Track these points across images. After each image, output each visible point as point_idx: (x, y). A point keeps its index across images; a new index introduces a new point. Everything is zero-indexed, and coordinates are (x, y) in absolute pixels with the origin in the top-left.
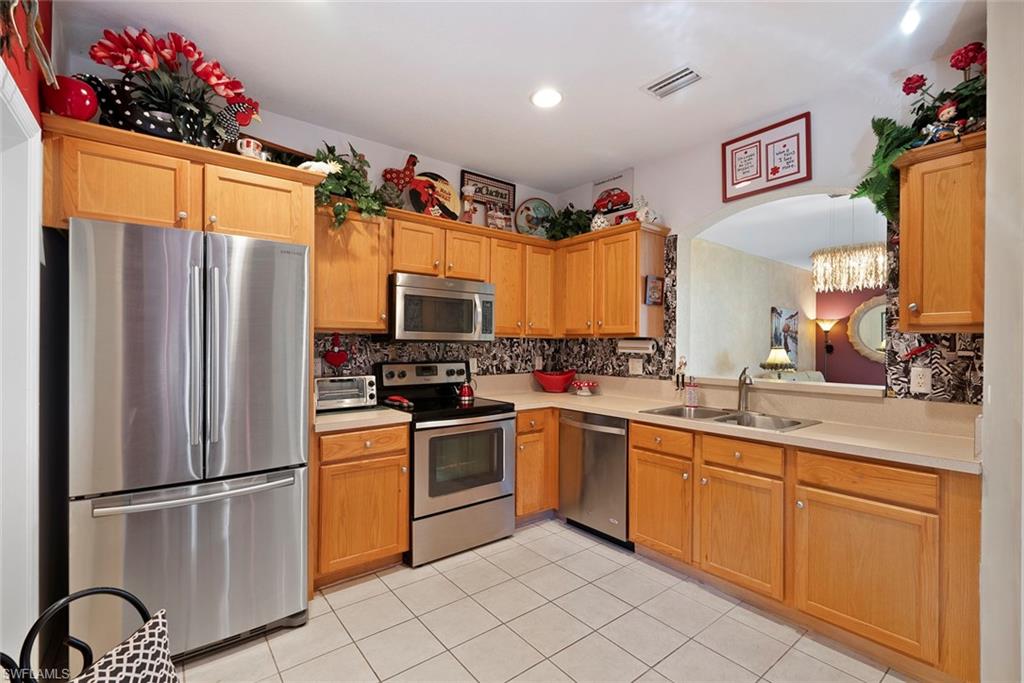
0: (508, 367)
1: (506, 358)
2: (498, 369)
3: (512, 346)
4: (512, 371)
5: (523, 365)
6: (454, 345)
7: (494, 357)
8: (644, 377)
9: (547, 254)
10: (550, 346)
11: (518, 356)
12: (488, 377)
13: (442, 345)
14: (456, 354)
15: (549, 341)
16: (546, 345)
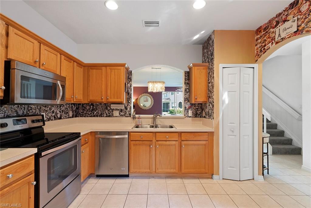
0: (59, 116)
1: (58, 112)
2: (55, 118)
3: (60, 107)
4: (60, 118)
5: (65, 115)
6: (33, 107)
7: (53, 112)
8: (120, 117)
10: (74, 106)
11: (63, 111)
12: (50, 122)
13: (26, 106)
14: (34, 111)
15: (74, 104)
16: (73, 106)
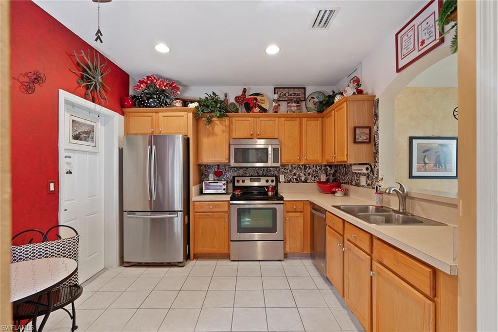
0: (303, 179)
1: (302, 174)
2: (297, 180)
3: (305, 169)
4: (305, 181)
5: (313, 179)
6: (272, 169)
7: (295, 174)
8: (366, 187)
9: (318, 120)
10: (331, 169)
11: (309, 174)
12: (291, 184)
13: (266, 169)
14: (273, 173)
15: (330, 166)
16: (328, 167)
